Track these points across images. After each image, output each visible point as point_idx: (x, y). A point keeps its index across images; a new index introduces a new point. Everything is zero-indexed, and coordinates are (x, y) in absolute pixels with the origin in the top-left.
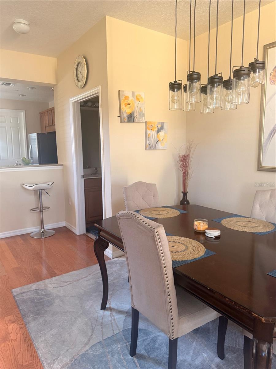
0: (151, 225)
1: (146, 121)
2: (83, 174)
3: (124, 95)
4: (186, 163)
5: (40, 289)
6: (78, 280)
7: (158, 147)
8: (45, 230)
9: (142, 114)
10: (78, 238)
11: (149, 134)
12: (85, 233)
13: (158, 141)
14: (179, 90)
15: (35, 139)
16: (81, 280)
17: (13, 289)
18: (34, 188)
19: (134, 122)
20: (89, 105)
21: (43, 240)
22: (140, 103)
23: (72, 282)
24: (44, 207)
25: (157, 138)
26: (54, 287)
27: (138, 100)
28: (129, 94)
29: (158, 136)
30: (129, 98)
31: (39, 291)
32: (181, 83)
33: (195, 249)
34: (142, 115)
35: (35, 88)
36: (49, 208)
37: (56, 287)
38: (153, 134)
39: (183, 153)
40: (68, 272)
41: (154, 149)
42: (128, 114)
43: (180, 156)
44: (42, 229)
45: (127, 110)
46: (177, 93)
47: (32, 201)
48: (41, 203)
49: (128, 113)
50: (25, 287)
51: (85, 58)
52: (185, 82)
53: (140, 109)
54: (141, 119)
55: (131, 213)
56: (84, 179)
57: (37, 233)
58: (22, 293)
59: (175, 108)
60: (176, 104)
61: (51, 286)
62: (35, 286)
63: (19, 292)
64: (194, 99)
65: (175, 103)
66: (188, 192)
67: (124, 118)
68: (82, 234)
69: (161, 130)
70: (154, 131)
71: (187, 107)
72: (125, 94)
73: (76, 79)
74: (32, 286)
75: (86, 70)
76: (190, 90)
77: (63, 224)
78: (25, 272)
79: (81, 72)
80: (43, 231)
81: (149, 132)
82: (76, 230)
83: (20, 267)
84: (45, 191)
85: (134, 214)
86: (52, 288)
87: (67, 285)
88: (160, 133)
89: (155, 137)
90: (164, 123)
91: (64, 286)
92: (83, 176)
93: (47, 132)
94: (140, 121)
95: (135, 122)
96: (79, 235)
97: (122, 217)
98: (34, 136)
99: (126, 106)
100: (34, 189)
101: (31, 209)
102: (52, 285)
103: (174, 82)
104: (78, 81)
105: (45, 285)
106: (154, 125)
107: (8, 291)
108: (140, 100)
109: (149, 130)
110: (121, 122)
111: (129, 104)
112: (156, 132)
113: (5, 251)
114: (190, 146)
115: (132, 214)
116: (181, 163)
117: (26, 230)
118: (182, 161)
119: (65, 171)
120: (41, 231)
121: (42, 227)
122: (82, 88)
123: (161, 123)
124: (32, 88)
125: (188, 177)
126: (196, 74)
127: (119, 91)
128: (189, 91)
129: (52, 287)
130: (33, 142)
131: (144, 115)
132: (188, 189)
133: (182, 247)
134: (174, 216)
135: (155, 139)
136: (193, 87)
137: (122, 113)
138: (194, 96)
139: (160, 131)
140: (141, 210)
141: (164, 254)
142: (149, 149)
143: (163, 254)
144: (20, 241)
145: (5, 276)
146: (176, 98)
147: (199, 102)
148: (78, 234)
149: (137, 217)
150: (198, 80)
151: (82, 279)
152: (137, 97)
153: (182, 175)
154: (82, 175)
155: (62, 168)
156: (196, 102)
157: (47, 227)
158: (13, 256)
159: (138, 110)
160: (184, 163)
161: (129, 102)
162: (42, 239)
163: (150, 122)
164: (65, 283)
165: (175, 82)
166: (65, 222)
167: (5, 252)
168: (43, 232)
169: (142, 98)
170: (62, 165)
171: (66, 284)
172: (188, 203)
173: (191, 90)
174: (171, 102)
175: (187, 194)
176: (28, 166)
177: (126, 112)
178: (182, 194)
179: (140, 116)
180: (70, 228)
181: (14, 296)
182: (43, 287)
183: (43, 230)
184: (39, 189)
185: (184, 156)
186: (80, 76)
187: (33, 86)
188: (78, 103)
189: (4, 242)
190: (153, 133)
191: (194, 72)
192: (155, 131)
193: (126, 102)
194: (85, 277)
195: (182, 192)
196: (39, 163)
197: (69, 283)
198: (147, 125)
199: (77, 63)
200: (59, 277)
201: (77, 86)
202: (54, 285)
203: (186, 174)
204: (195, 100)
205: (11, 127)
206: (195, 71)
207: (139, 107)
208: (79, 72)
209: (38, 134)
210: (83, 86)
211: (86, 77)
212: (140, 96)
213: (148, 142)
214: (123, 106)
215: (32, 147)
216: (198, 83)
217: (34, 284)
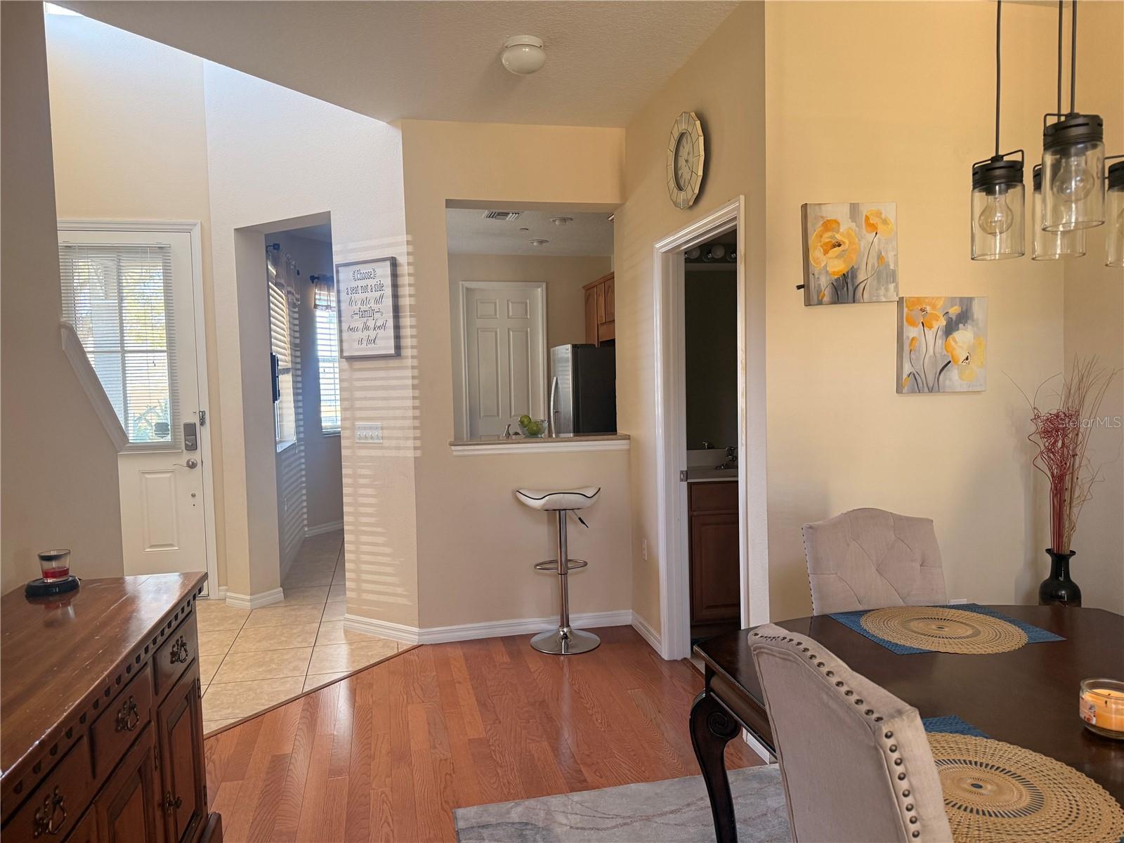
0: (869, 703)
1: (901, 296)
2: (686, 469)
3: (822, 217)
4: (1063, 443)
5: (532, 824)
6: (648, 819)
7: (947, 382)
8: (571, 632)
9: (884, 275)
10: (666, 671)
11: (913, 339)
12: (689, 656)
13: (950, 362)
14: (1014, 186)
15: (567, 360)
16: (657, 819)
17: (460, 807)
18: (544, 505)
19: (854, 302)
20: (716, 257)
21: (566, 660)
22: (879, 239)
23: (629, 821)
24: (570, 560)
25: (945, 352)
26: (571, 827)
27: (873, 228)
28: (840, 212)
29: (947, 347)
30: (838, 223)
31: (528, 832)
32: (1020, 160)
33: (1074, 814)
34: (887, 275)
35: (571, 219)
36: (585, 564)
37: (577, 828)
38: (929, 341)
39: (1052, 405)
40: (621, 784)
41: (931, 390)
42: (836, 277)
43: (1037, 417)
44: (562, 626)
45: (831, 266)
46: (1005, 199)
47: (540, 538)
48: (563, 549)
49: (834, 273)
50: (493, 808)
51: (700, 117)
52: (1034, 155)
53: (880, 257)
54: (882, 292)
55: (795, 642)
56: (690, 486)
57: (550, 637)
58: (479, 827)
59: (997, 252)
60: (998, 237)
61: (564, 821)
62: (519, 809)
63: (473, 822)
64: (1072, 217)
65: (994, 234)
66: (1073, 553)
67: (819, 292)
68: (679, 659)
69: (961, 325)
70: (931, 327)
71: (1048, 245)
72: (824, 215)
73: (672, 184)
74: (512, 808)
75: (702, 153)
76: (1058, 184)
77: (625, 617)
78: (498, 759)
79: (687, 161)
80: (565, 634)
81: (912, 332)
82: (660, 642)
83: (488, 741)
84: (576, 515)
85: (806, 650)
86: (565, 829)
87: (614, 827)
88: (957, 335)
89: (938, 350)
90: (971, 299)
91: (605, 829)
92: (686, 475)
93: (600, 340)
94: (878, 296)
95: (859, 302)
96: (670, 661)
97: (765, 650)
98: (565, 352)
99: (826, 252)
100: (546, 508)
101: (538, 565)
102: (567, 818)
103: (994, 160)
104: (680, 188)
105: (548, 812)
106: (934, 307)
107: (445, 811)
108: (881, 227)
109: (913, 324)
110: (808, 303)
111: (839, 245)
112: (940, 333)
113: (459, 683)
114: (1081, 381)
115: (801, 647)
116: (1043, 443)
117: (520, 625)
118: (1046, 433)
119: (635, 459)
120: (562, 633)
121: (565, 622)
122: (691, 207)
123: (961, 299)
124: (564, 220)
125: (1076, 494)
126: (1080, 121)
127: (805, 207)
128: (1052, 189)
129: (566, 825)
130: (561, 369)
131: (893, 277)
132: (1075, 542)
133: (1017, 797)
134: (1001, 649)
135: (937, 355)
136: (1070, 172)
137: (811, 276)
138: (1073, 205)
139: (958, 329)
140: (870, 611)
141: (924, 826)
142: (913, 392)
143: (918, 824)
144: (502, 657)
145: (446, 760)
146: (998, 216)
147: (1095, 224)
148: (666, 656)
149: (816, 661)
150: (1089, 145)
151: (662, 815)
152: (867, 218)
153: (1047, 484)
154: (682, 472)
155: (626, 447)
156: (1084, 226)
157: (580, 620)
158: (477, 700)
159: (873, 260)
160: (1056, 441)
161: (839, 237)
162: (562, 658)
163: (918, 298)
164: (607, 821)
165: (997, 158)
166: (631, 611)
167: (457, 685)
168: (565, 637)
169: (885, 222)
170: (628, 437)
171: (610, 823)
172: (1075, 594)
173: (1063, 183)
174: (977, 230)
175: (1072, 560)
176: (534, 440)
177: (827, 272)
178: (1048, 559)
179: (879, 282)
180: (643, 632)
181: (458, 833)
182: (540, 818)
183: (565, 630)
184: (558, 508)
185: (1057, 416)
186: (685, 172)
187: (567, 215)
188: (678, 253)
189: (459, 652)
190: (930, 335)
191: (1072, 115)
192: (934, 329)
193: (827, 237)
194: (672, 812)
195: (1048, 551)
196: (574, 432)
197: (620, 821)
198: (905, 310)
199: (676, 135)
200: (593, 793)
201: (676, 204)
202: (574, 820)
203: (1068, 484)
204: (1080, 220)
205: (508, 329)
206: (1076, 111)
207: (874, 254)
208: (682, 162)
209: (574, 347)
210: (691, 203)
211: (700, 173)
212: (879, 214)
213: (907, 369)
214: (816, 254)
215: (559, 382)
216: (1089, 153)
217: (517, 805)
